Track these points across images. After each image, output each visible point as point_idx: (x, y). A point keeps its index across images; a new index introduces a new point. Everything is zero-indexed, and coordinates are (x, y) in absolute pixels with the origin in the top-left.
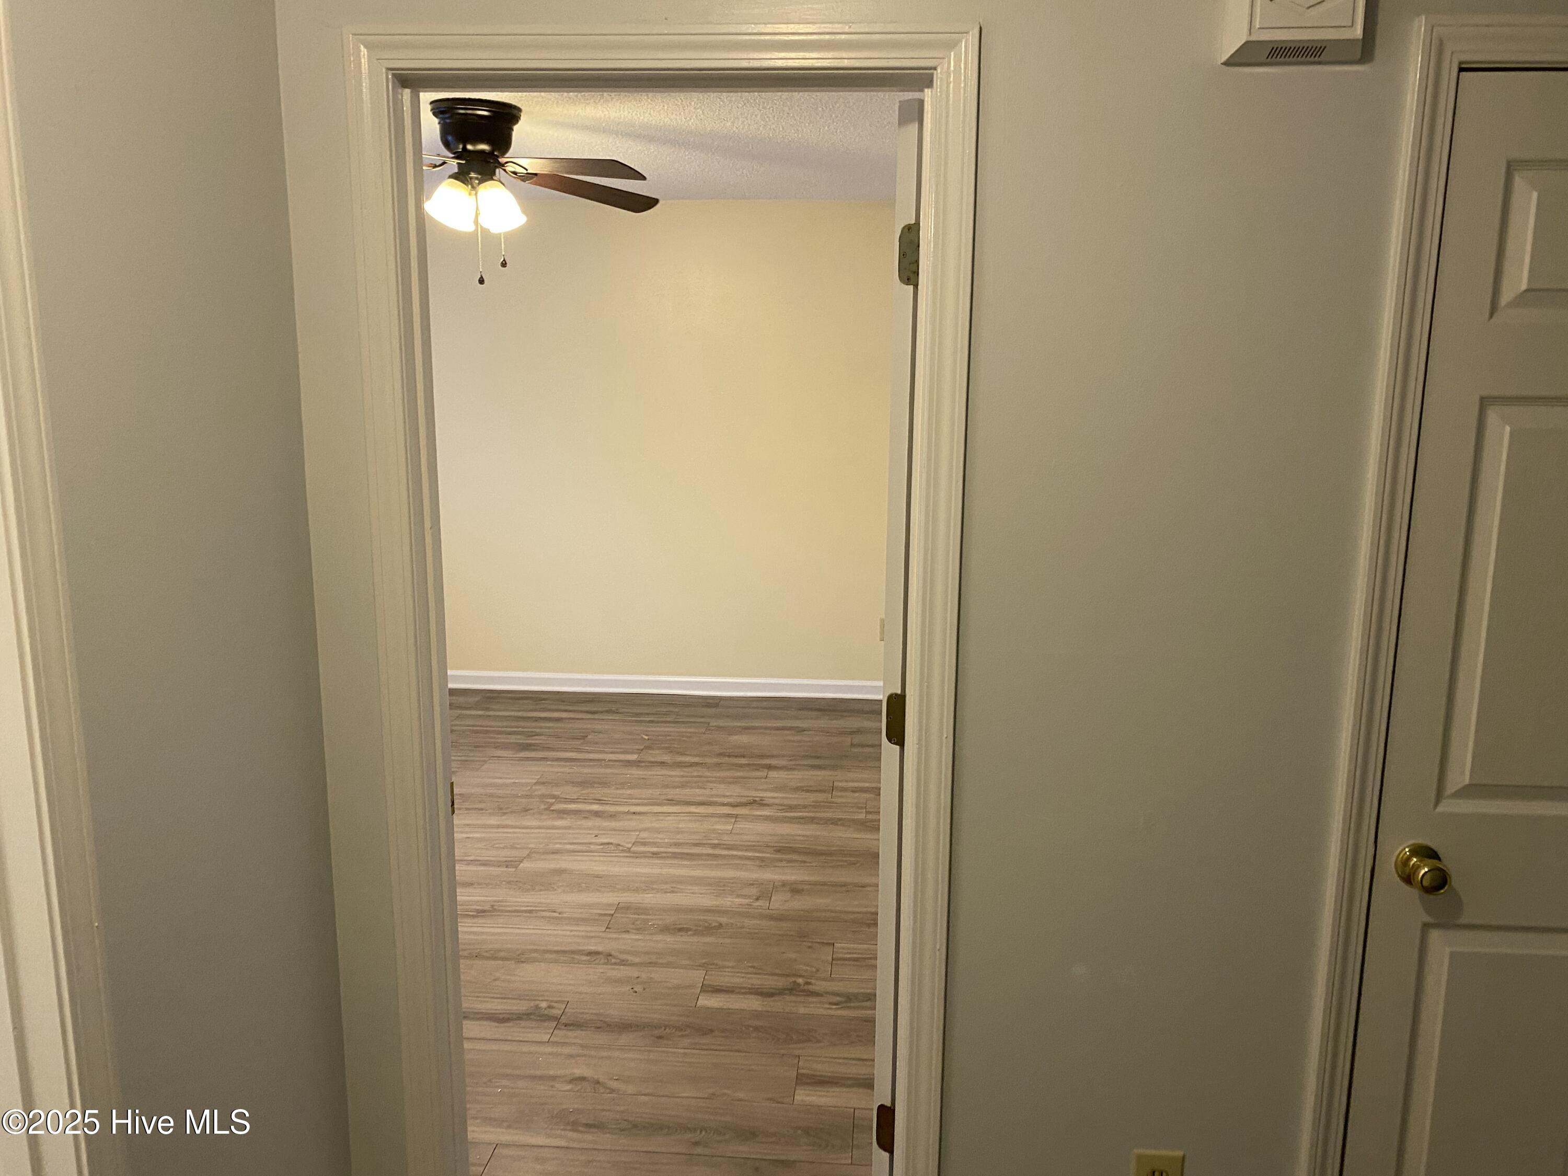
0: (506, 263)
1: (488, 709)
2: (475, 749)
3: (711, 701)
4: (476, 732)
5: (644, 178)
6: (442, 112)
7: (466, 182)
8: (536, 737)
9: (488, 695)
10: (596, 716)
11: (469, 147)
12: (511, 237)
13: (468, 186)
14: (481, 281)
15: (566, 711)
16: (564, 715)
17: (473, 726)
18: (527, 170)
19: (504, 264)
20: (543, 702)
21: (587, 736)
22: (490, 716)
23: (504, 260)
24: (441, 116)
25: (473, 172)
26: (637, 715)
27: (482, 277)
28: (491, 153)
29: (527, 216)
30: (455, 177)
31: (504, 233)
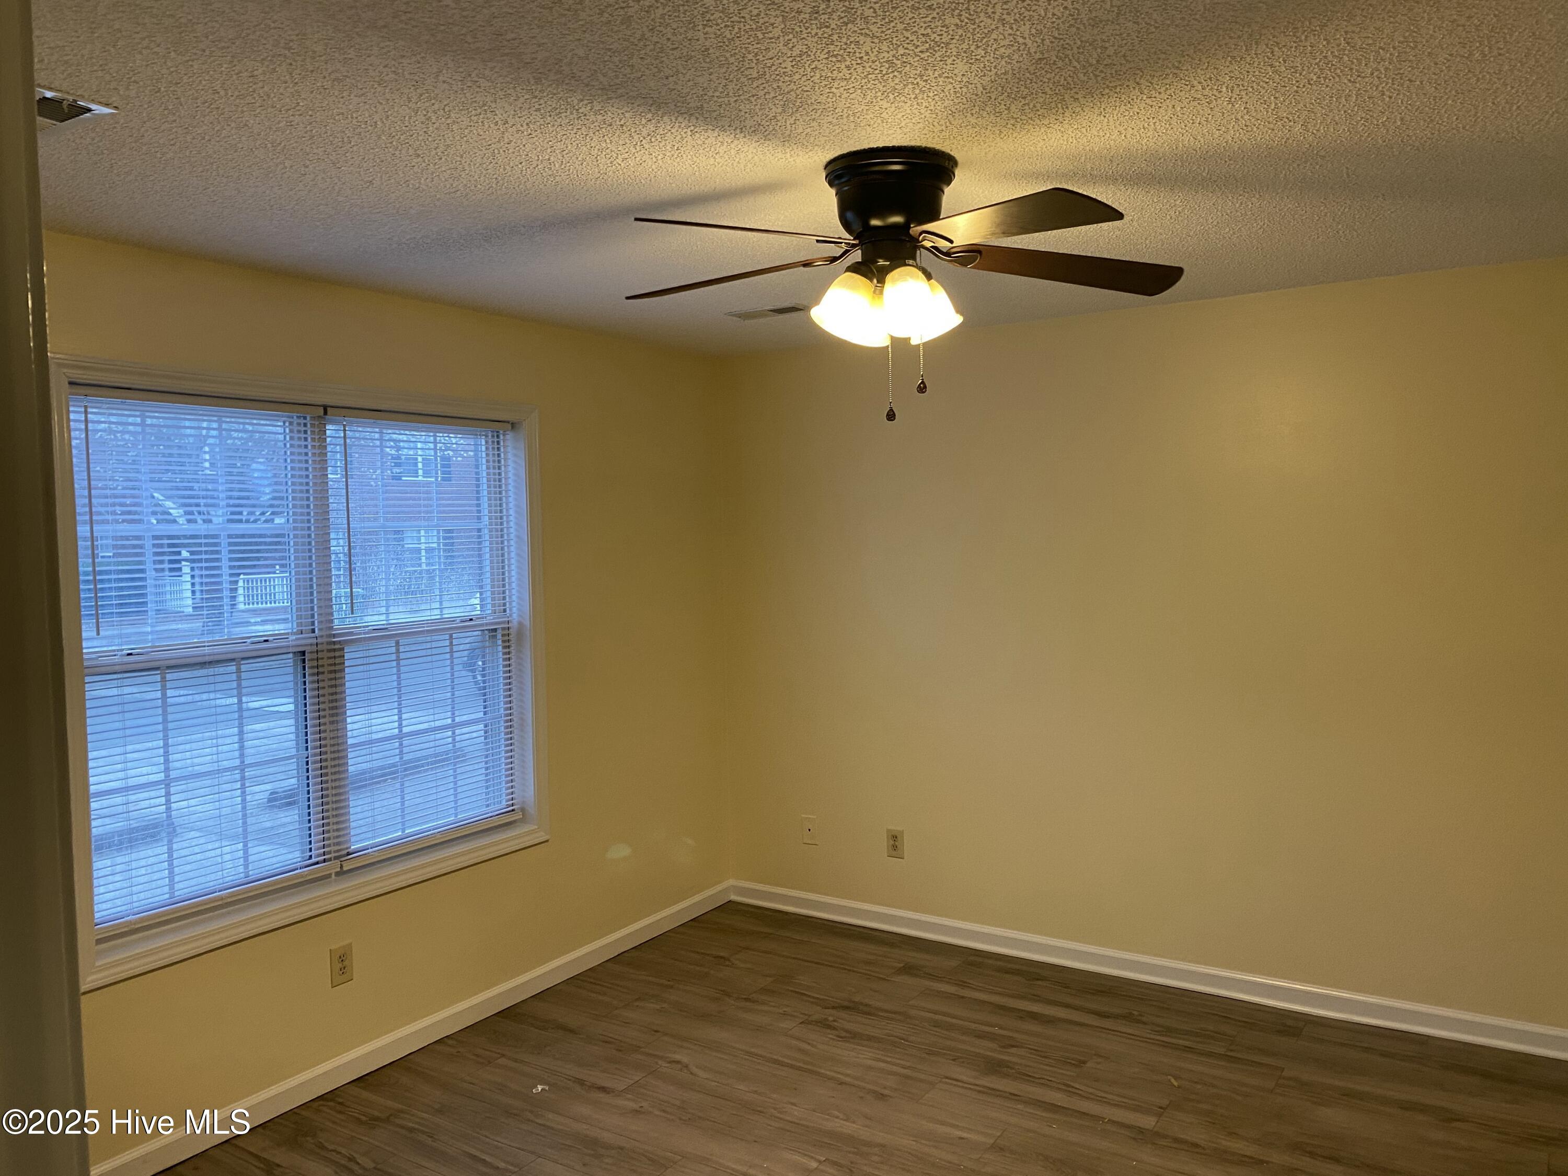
0: (925, 387)
1: (963, 985)
2: (927, 1056)
3: (1290, 1022)
4: (937, 1024)
5: (1119, 216)
6: (838, 177)
7: (870, 275)
8: (1013, 1050)
9: (972, 958)
10: (1108, 1023)
11: (875, 222)
12: (935, 347)
13: (871, 280)
14: (891, 416)
15: (1067, 1006)
16: (1061, 1013)
17: (936, 1013)
18: (951, 242)
19: (922, 389)
20: (1039, 983)
21: (1084, 1062)
22: (963, 997)
23: (922, 383)
24: (837, 182)
25: (881, 258)
26: (1169, 1031)
27: (891, 410)
28: (906, 227)
29: (962, 314)
30: (855, 268)
31: (924, 344)
